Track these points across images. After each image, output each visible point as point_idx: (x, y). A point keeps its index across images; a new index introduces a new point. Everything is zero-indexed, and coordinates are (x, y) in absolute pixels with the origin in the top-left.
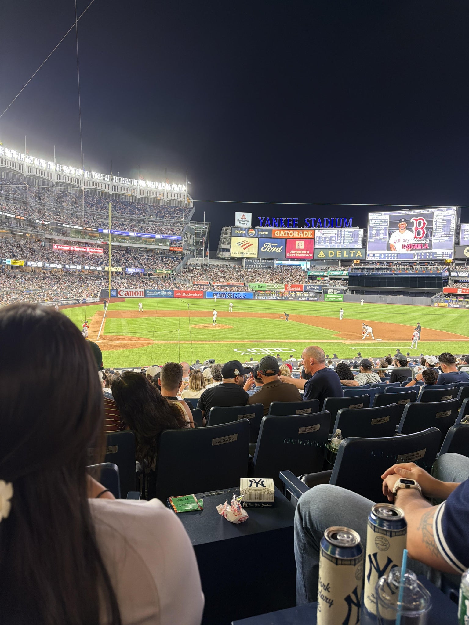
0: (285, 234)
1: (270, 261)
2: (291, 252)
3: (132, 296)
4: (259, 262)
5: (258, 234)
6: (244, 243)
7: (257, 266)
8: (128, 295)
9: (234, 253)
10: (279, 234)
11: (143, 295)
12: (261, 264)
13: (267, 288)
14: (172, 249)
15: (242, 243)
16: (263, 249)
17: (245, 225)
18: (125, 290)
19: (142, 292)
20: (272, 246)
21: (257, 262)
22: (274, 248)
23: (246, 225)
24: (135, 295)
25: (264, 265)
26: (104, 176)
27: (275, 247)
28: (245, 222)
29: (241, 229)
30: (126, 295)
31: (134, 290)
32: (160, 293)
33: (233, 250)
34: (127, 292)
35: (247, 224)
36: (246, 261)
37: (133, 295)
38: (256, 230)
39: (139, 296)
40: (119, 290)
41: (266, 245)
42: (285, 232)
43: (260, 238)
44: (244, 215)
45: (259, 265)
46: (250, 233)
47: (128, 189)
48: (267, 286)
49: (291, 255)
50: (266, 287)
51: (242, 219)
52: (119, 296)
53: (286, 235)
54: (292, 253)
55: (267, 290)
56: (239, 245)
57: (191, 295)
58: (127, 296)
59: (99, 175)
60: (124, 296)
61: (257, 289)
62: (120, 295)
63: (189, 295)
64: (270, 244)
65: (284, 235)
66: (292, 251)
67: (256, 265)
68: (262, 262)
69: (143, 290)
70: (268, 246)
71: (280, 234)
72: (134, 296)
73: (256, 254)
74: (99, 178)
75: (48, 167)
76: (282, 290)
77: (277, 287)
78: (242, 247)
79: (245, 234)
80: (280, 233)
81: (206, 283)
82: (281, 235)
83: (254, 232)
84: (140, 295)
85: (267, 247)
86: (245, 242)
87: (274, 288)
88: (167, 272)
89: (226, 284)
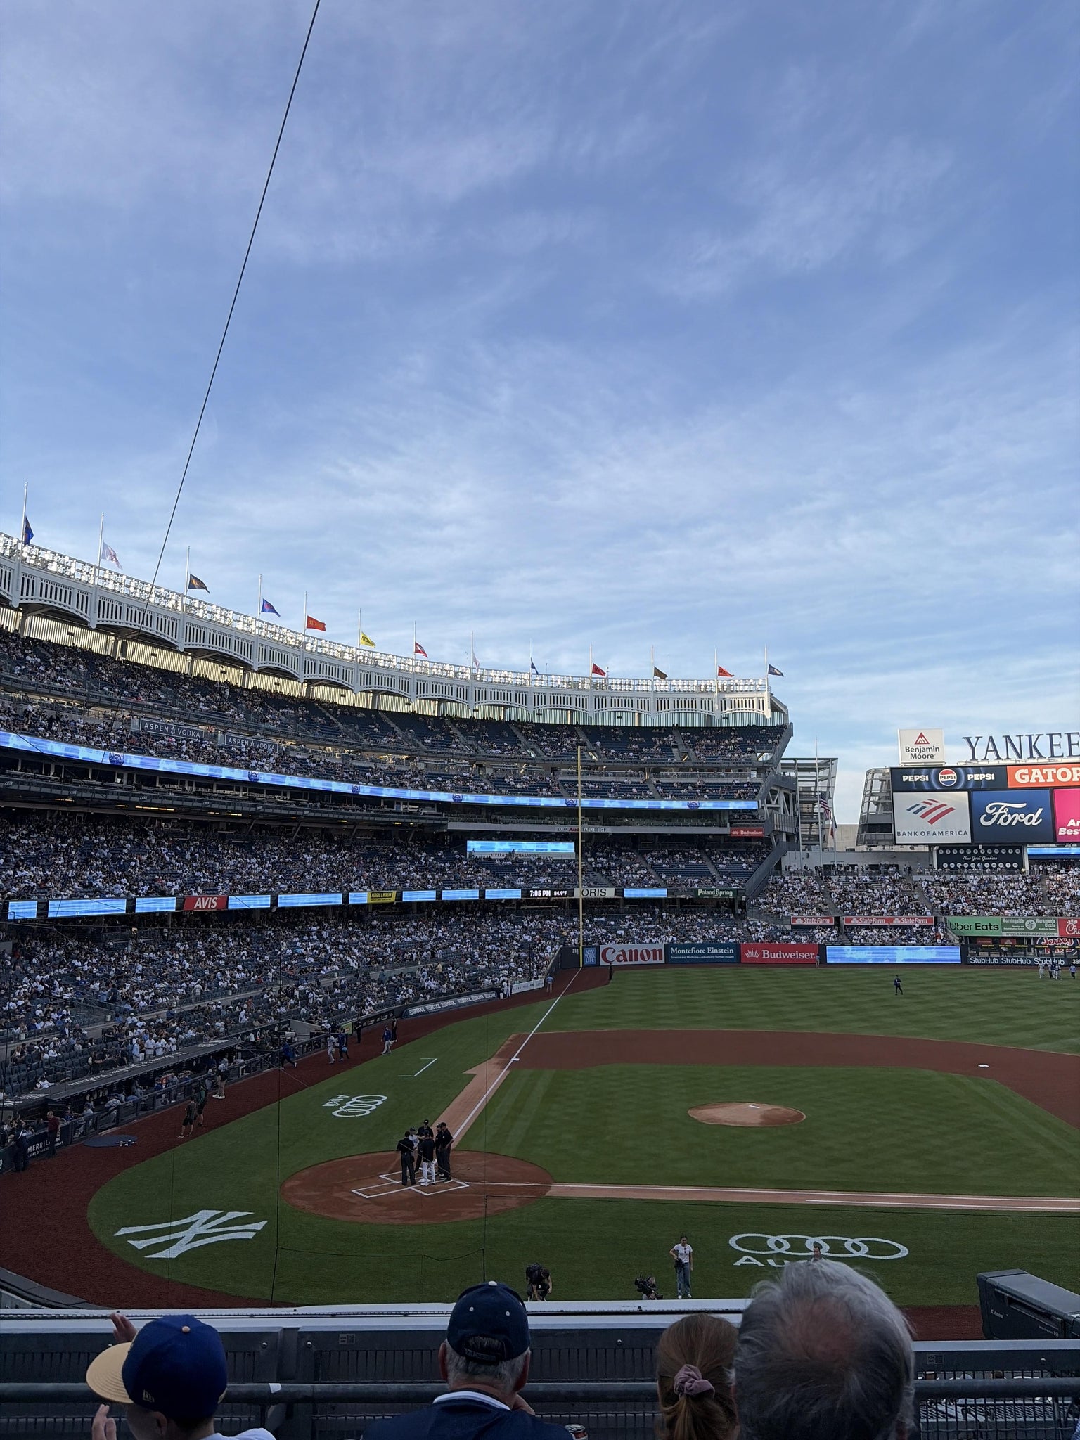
0: (1045, 776)
1: (1011, 852)
2: (1069, 825)
3: (634, 962)
4: (977, 856)
5: (967, 781)
6: (929, 808)
7: (973, 865)
9: (904, 834)
10: (1027, 777)
11: (661, 959)
12: (984, 859)
13: (1003, 931)
14: (735, 833)
15: (924, 807)
16: (986, 820)
17: (926, 760)
18: (618, 948)
19: (661, 951)
20: (1012, 811)
21: (972, 854)
22: (1016, 815)
23: (929, 760)
24: (644, 959)
25: (994, 861)
27: (1019, 811)
28: (926, 753)
29: (918, 770)
30: (619, 961)
31: (640, 947)
32: (704, 951)
33: (899, 826)
34: (623, 951)
35: (932, 756)
36: (941, 852)
37: (636, 960)
38: (960, 769)
39: (651, 961)
40: (602, 948)
41: (991, 808)
42: (1044, 770)
43: (973, 789)
44: (921, 736)
45: (980, 861)
46: (943, 780)
48: (1004, 925)
49: (1069, 832)
50: (1000, 927)
51: (918, 746)
52: (603, 963)
53: (1050, 779)
54: (1072, 828)
55: (1004, 934)
56: (916, 813)
57: (787, 955)
58: (623, 963)
60: (616, 963)
61: (973, 933)
62: (606, 960)
63: (780, 955)
64: (1005, 805)
65: (1042, 780)
66: (1072, 821)
67: (969, 862)
68: (986, 855)
69: (662, 946)
70: (1000, 812)
71: (1030, 779)
72: (640, 961)
73: (966, 833)
76: (1049, 935)
77: (1034, 928)
78: (923, 816)
79: (929, 782)
80: (1030, 774)
81: (827, 922)
82: (1033, 780)
83: (955, 775)
84: (655, 959)
85: (998, 813)
86: (931, 804)
87: (1026, 930)
88: (722, 893)
89: (883, 922)
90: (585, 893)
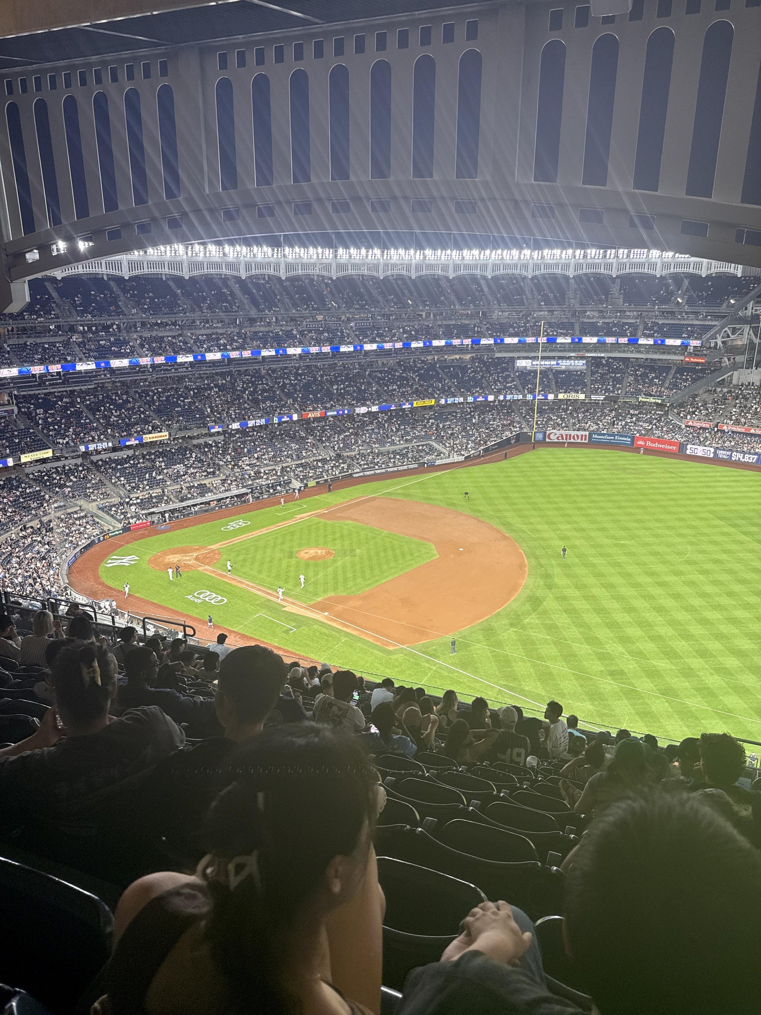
8: (563, 439)
11: (585, 440)
18: (558, 433)
19: (586, 436)
24: (574, 439)
26: (605, 252)
30: (559, 440)
31: (573, 433)
34: (562, 435)
37: (570, 439)
39: (579, 441)
40: (548, 433)
47: (642, 265)
52: (547, 440)
57: (660, 446)
58: (561, 441)
59: (597, 253)
60: (556, 440)
62: (550, 439)
63: (656, 445)
69: (587, 433)
72: (572, 441)
74: (596, 257)
75: (522, 258)
81: (707, 426)
84: (582, 440)
88: (654, 401)
89: (743, 430)
90: (566, 396)
